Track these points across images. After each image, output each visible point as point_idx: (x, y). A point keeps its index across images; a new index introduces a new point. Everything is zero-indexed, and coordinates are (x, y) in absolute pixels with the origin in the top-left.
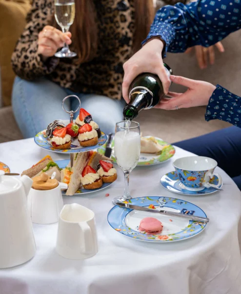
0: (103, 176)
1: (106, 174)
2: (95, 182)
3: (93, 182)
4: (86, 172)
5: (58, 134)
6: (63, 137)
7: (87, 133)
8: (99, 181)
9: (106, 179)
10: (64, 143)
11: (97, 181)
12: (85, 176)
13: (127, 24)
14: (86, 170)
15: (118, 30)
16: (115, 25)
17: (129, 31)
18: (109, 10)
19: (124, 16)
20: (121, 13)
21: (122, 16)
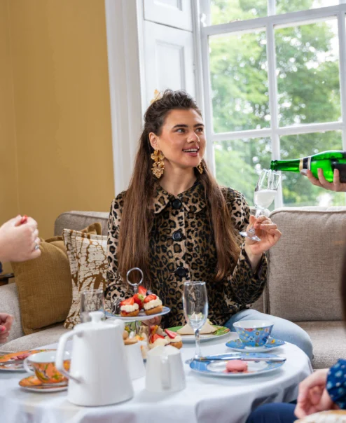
15: (172, 260)
16: (168, 254)
17: (184, 262)
18: (163, 238)
19: (179, 246)
20: (175, 242)
21: (177, 246)
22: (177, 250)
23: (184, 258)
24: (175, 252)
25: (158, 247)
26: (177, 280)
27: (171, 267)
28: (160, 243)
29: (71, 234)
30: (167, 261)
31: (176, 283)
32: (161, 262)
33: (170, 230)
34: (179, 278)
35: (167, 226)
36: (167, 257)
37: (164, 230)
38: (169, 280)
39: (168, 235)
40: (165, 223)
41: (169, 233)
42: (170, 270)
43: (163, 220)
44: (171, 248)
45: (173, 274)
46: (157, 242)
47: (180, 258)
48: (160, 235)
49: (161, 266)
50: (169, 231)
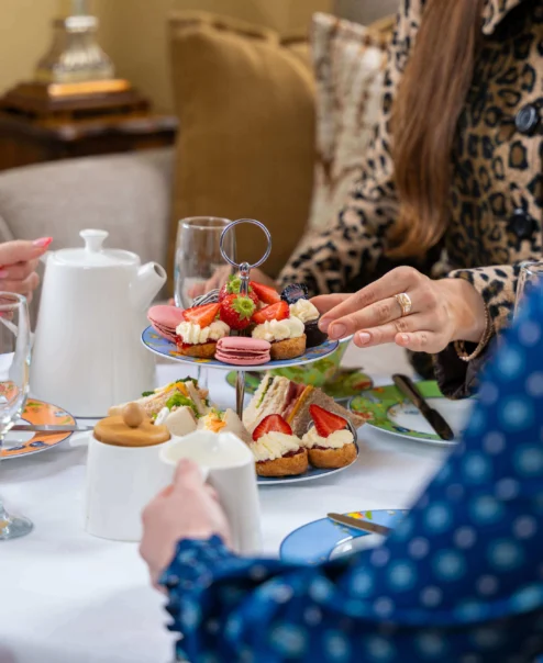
0: (314, 447)
1: (321, 441)
2: (284, 456)
3: (280, 456)
4: (266, 429)
5: (193, 317)
6: (204, 324)
7: (274, 321)
8: (297, 456)
9: (320, 455)
10: (203, 340)
11: (290, 454)
12: (259, 440)
13: (527, 176)
14: (267, 425)
15: (501, 186)
16: (494, 167)
17: (530, 199)
18: (491, 117)
19: (524, 150)
20: (517, 137)
21: (517, 150)
22: (518, 161)
23: (531, 187)
24: (511, 165)
25: (474, 139)
26: (510, 244)
27: (497, 203)
28: (480, 130)
29: (333, 32)
30: (489, 185)
31: (506, 251)
32: (475, 183)
33: (519, 96)
34: (514, 239)
35: (514, 81)
36: (491, 174)
37: (501, 93)
38: (492, 238)
39: (507, 111)
40: (512, 70)
41: (511, 105)
42: (495, 212)
43: (510, 58)
44: (503, 151)
45: (503, 224)
46: (475, 122)
47: (522, 185)
48: (489, 105)
49: (476, 194)
50: (513, 99)
